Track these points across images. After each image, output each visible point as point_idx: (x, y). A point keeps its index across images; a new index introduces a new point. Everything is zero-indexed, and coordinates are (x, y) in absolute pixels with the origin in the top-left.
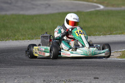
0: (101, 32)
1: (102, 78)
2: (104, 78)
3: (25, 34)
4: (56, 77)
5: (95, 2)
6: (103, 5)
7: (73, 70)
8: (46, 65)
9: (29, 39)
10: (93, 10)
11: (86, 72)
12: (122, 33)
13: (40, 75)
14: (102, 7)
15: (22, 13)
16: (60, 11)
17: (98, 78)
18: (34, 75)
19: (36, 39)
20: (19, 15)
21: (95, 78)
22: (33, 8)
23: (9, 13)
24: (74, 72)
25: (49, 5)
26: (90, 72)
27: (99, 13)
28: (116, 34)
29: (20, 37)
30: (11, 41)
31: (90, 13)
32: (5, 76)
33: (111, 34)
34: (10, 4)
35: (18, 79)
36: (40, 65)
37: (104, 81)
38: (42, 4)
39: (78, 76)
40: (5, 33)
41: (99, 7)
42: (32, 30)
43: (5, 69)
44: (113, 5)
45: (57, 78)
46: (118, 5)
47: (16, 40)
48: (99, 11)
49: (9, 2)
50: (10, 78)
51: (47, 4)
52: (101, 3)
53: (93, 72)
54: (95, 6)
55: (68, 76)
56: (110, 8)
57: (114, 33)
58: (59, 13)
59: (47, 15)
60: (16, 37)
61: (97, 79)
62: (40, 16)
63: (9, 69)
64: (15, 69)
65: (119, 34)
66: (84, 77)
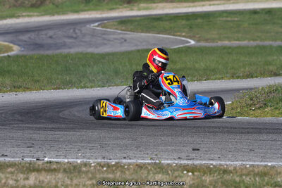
0: (195, 77)
1: (204, 149)
2: (207, 149)
3: (94, 80)
4: (138, 147)
5: (183, 37)
6: (194, 40)
7: (160, 135)
8: (123, 128)
9: (99, 86)
10: (181, 46)
11: (180, 139)
12: (222, 78)
13: (114, 144)
14: (193, 42)
15: (90, 50)
16: (139, 48)
17: (198, 150)
18: (106, 144)
19: (109, 86)
20: (87, 53)
21: (194, 150)
22: (105, 44)
23: (73, 51)
24: (163, 138)
25: (125, 40)
26: (185, 139)
27: (189, 50)
28: (215, 79)
29: (88, 85)
30: (75, 89)
31: (179, 51)
32: (64, 146)
33: (208, 79)
34: (76, 38)
35: (83, 151)
36: (114, 127)
37: (207, 154)
38: (116, 39)
39: (169, 146)
40: (68, 79)
41: (190, 42)
42: (104, 74)
44: (207, 40)
45: (139, 149)
46: (213, 40)
47: (82, 88)
48: (189, 47)
49: (75, 36)
50: (71, 148)
51: (122, 38)
52: (191, 38)
53: (190, 139)
54: (184, 40)
55: (155, 146)
56: (203, 44)
57: (212, 77)
58: (138, 51)
59: (123, 53)
60: (82, 84)
61: (197, 152)
62: (113, 54)
64: (79, 133)
65: (219, 79)
66: (178, 148)
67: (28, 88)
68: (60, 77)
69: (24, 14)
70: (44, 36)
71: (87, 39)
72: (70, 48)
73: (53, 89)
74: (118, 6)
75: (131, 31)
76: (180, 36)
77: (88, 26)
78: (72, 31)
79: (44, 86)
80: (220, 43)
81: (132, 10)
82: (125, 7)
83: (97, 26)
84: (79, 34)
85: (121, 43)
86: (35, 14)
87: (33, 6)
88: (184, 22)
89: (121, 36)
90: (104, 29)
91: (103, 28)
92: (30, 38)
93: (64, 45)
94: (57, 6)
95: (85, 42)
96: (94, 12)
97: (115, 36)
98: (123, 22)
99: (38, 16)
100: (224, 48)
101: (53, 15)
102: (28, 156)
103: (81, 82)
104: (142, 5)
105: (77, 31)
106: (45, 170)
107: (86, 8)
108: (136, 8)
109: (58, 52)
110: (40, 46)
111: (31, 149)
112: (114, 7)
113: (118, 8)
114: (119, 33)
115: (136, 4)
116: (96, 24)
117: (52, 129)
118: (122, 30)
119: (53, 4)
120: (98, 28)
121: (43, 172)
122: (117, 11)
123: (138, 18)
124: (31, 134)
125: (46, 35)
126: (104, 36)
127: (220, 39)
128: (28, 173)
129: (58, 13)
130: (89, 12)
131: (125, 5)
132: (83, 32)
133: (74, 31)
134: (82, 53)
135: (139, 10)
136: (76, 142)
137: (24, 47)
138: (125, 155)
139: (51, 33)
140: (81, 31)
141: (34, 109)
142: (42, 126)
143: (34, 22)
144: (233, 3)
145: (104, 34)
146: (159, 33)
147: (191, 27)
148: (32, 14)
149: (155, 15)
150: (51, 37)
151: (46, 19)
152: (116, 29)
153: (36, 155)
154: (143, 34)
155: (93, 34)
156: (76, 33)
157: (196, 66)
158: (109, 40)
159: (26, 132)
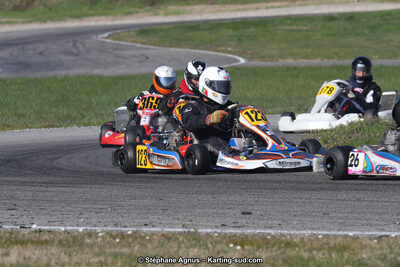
1: (258, 213)
2: (262, 213)
3: (102, 115)
4: (164, 210)
5: (230, 53)
6: (244, 57)
7: (196, 193)
8: (143, 182)
10: (226, 66)
11: (224, 198)
13: (131, 206)
14: (242, 61)
15: (97, 71)
17: (250, 213)
18: (119, 206)
20: (91, 77)
21: (243, 213)
22: (119, 63)
23: (72, 73)
24: (200, 197)
25: (147, 58)
26: (232, 198)
29: (94, 120)
30: (75, 127)
32: (60, 208)
34: (76, 55)
35: (86, 216)
36: (131, 182)
37: (262, 219)
38: (135, 56)
39: (209, 208)
40: (65, 112)
41: (238, 61)
43: (62, 189)
44: (262, 58)
45: (167, 212)
46: (272, 58)
47: (85, 125)
48: (238, 68)
49: (75, 51)
50: (70, 211)
51: (143, 55)
52: (240, 56)
53: (238, 198)
54: (229, 58)
55: (188, 207)
56: (257, 63)
57: (270, 110)
59: (143, 77)
60: (85, 120)
61: (248, 216)
62: (130, 78)
63: (69, 189)
64: (80, 190)
66: (222, 211)
67: (8, 126)
68: (54, 110)
69: (4, 20)
70: (30, 52)
71: (93, 56)
72: (68, 68)
73: (45, 127)
74: (137, 9)
75: (155, 44)
76: (224, 52)
77: (94, 37)
78: (71, 44)
79: (31, 123)
80: (281, 62)
81: (156, 14)
82: (148, 11)
83: (106, 38)
84: (81, 49)
85: (141, 62)
86: (20, 20)
87: (16, 9)
88: (230, 32)
89: (141, 52)
90: (117, 42)
91: (115, 39)
92: (11, 54)
93: (60, 65)
94: (50, 9)
95: (91, 60)
96: (103, 18)
97: (133, 52)
98: (145, 31)
99: (23, 23)
100: (288, 69)
101: (45, 22)
102: (8, 223)
103: (84, 117)
104: (171, 8)
105: (78, 45)
106: (32, 242)
107: (92, 12)
108: (161, 12)
109: (52, 74)
110: (26, 66)
111: (13, 212)
112: (131, 10)
113: (137, 12)
114: (139, 47)
115: (162, 7)
116: (106, 35)
117: (42, 184)
118: (142, 43)
119: (45, 5)
120: (108, 41)
121: (30, 245)
122: (136, 16)
123: (165, 27)
124: (11, 191)
125: (34, 49)
126: (117, 52)
127: (281, 57)
128: (8, 246)
129: (52, 19)
130: (96, 18)
131: (148, 8)
132: (87, 46)
133: (74, 44)
134: (85, 76)
135: (167, 14)
136: (76, 202)
137: (3, 68)
138: (146, 221)
139: (41, 47)
140: (84, 44)
141: (16, 155)
142: (27, 179)
143: (18, 31)
144: (300, 5)
145: (116, 49)
146: (195, 48)
147: (240, 40)
148: (13, 20)
149: (190, 22)
150: (41, 53)
151: (35, 27)
152: (135, 42)
153: (20, 221)
154: (172, 49)
155: (102, 48)
156: (77, 48)
157: (248, 95)
158: (123, 57)
159: (6, 187)
